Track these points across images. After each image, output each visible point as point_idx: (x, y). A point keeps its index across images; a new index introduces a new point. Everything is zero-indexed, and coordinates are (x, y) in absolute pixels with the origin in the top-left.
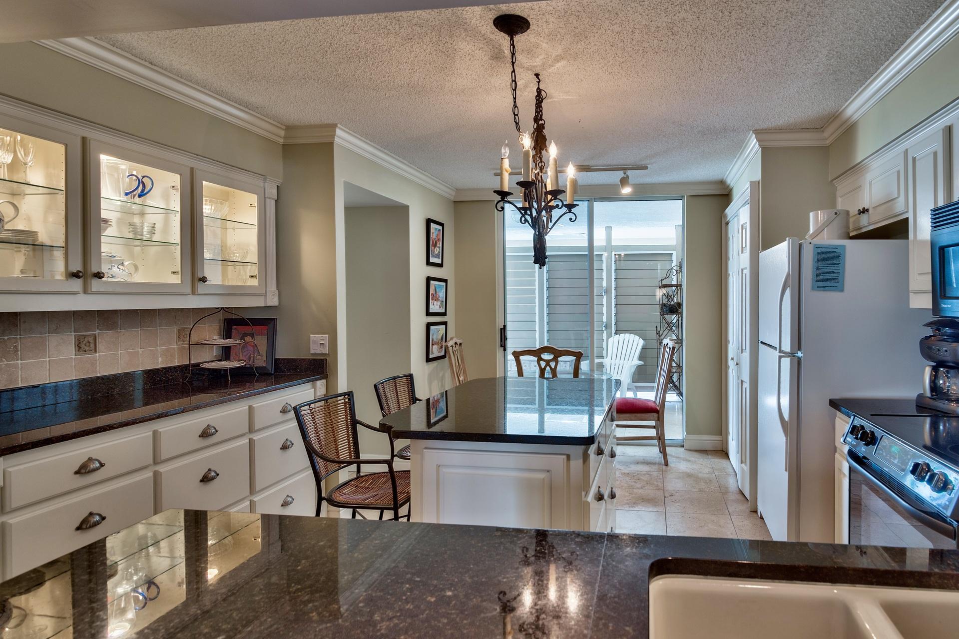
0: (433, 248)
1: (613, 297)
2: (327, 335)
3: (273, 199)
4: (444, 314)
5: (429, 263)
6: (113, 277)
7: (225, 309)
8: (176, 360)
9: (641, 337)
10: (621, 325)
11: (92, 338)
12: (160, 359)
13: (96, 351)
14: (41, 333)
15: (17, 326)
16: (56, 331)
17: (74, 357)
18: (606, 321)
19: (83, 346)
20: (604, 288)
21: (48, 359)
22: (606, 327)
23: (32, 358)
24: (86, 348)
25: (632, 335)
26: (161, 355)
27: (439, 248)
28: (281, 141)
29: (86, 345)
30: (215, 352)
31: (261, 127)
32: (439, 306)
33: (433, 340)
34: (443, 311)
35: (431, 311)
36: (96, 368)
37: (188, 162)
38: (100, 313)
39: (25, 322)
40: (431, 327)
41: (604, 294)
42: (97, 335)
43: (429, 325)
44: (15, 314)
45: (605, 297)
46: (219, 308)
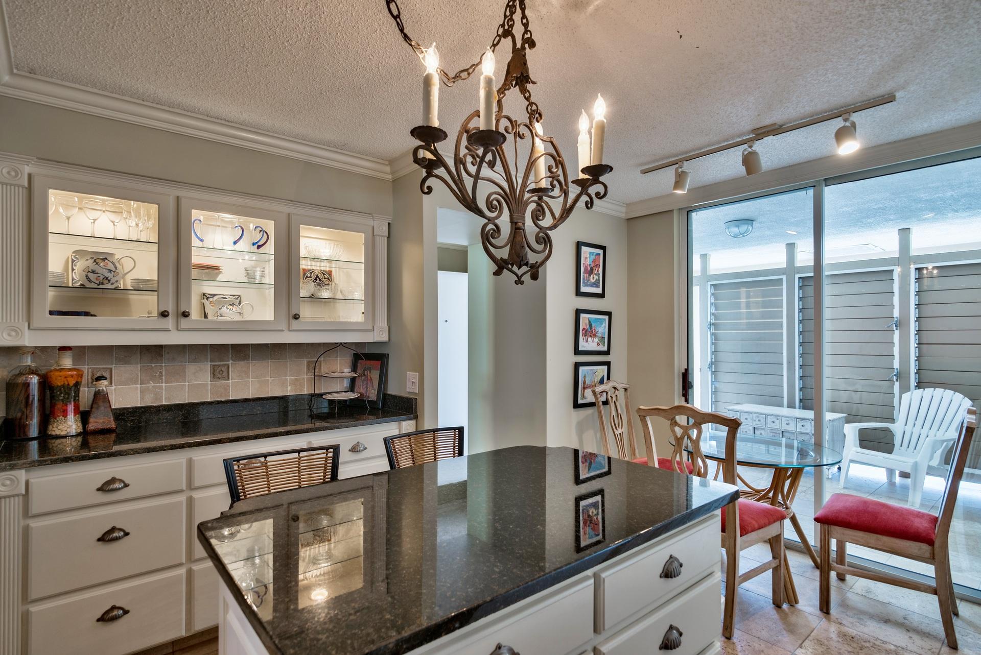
0: (587, 275)
1: (913, 332)
2: (417, 374)
3: (385, 236)
4: (607, 353)
5: (579, 293)
6: (221, 316)
7: (343, 344)
8: (306, 389)
9: (966, 395)
10: (927, 375)
11: (226, 367)
12: (289, 388)
13: (228, 378)
14: (182, 362)
15: (162, 356)
16: (195, 361)
17: (209, 382)
18: (898, 367)
19: (218, 374)
20: (895, 319)
21: (187, 383)
22: (899, 376)
23: (174, 382)
24: (219, 376)
25: (949, 393)
26: (290, 384)
27: (598, 275)
28: (390, 177)
29: (219, 373)
30: (346, 383)
31: (364, 166)
32: (596, 344)
33: (584, 383)
34: (605, 348)
35: (581, 349)
36: (229, 392)
37: (286, 209)
38: (212, 346)
39: (168, 353)
40: (580, 367)
41: (894, 328)
42: (230, 365)
43: (577, 366)
44: (161, 346)
45: (897, 333)
46: (338, 343)
